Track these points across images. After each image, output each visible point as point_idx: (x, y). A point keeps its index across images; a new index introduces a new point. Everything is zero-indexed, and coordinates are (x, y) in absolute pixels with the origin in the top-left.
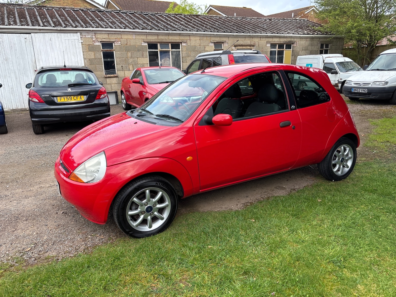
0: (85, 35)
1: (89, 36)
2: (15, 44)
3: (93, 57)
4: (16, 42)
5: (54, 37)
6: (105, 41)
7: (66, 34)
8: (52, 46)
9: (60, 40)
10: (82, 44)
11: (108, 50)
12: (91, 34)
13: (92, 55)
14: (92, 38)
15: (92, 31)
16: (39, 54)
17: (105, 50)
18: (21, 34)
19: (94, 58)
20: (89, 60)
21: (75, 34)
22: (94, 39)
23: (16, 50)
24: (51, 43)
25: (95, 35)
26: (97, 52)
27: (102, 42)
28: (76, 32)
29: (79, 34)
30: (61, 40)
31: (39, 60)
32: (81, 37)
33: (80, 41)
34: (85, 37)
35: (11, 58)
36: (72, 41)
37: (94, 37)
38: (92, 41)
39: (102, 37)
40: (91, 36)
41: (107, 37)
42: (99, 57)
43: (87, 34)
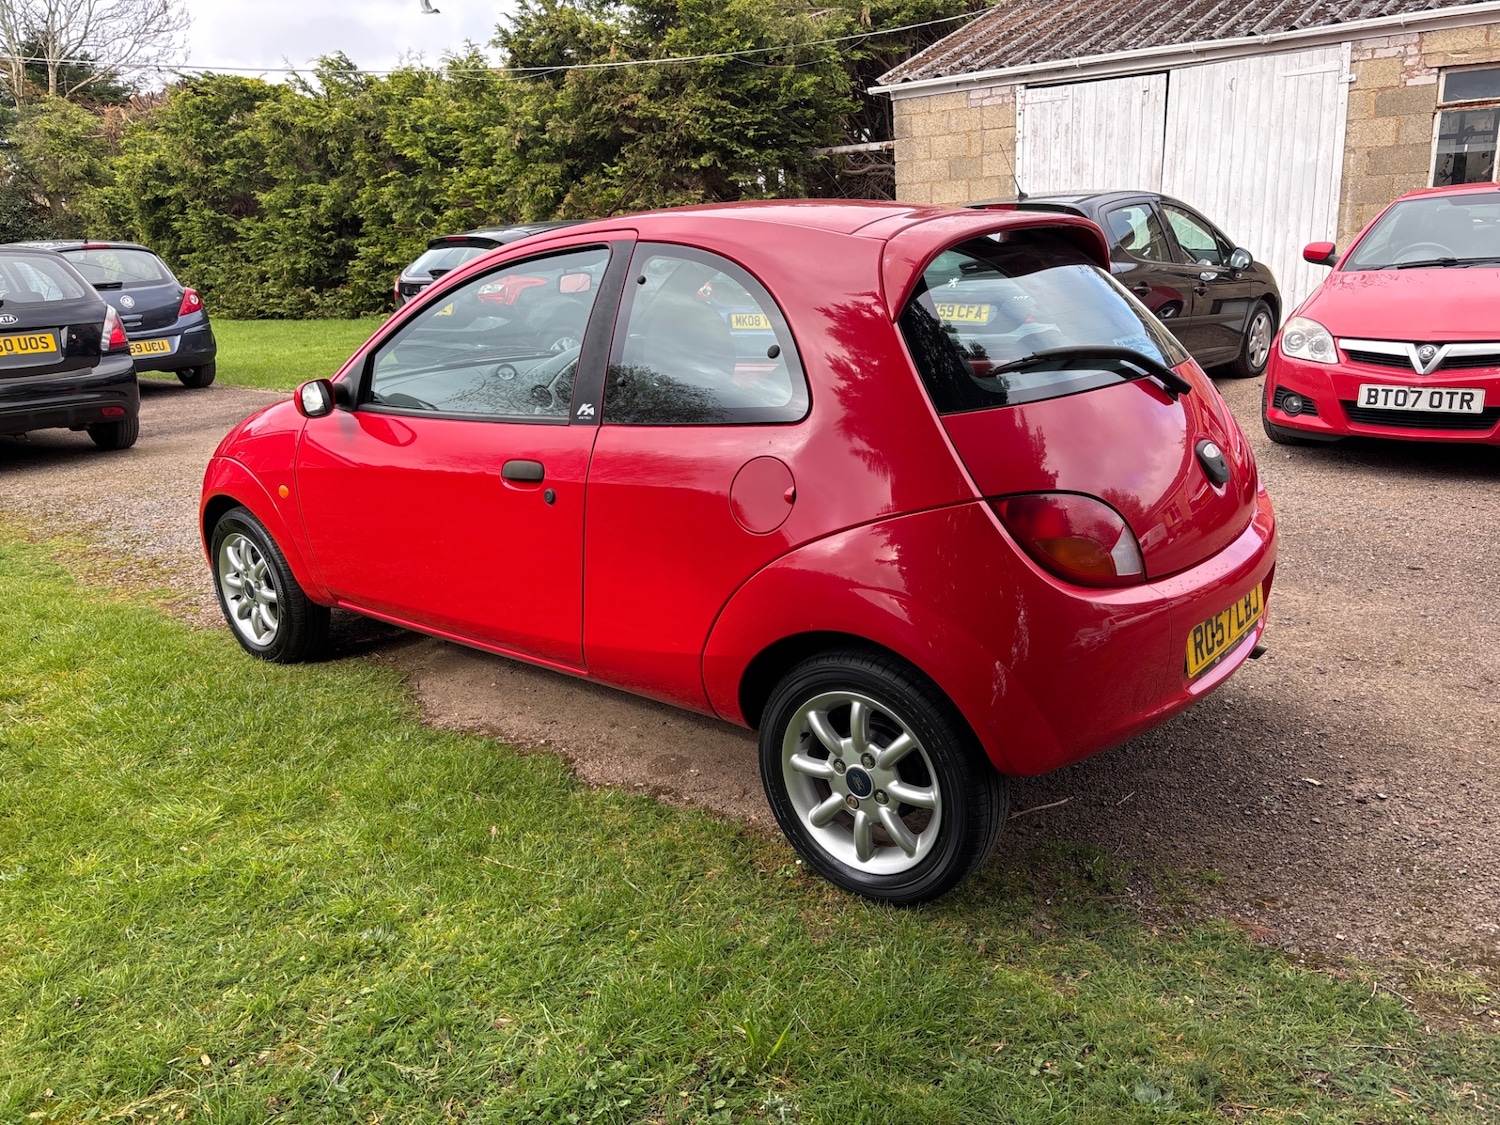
0: (1373, 51)
1: (1393, 52)
2: (1110, 116)
3: (1388, 140)
4: (1116, 108)
5: (1246, 72)
6: (1462, 63)
7: (1295, 57)
8: (1230, 108)
9: (1264, 81)
10: (1354, 86)
11: (1471, 104)
12: (1402, 40)
13: (1384, 132)
14: (1404, 57)
15: (1408, 25)
16: (1180, 146)
17: (1456, 105)
18: (1136, 78)
19: (1391, 144)
20: (1369, 154)
21: (1331, 50)
22: (1409, 62)
23: (1110, 136)
24: (1231, 99)
25: (1422, 40)
26: (1412, 117)
27: (1449, 72)
28: (1336, 39)
29: (1347, 47)
30: (1271, 82)
31: (1174, 166)
32: (1356, 58)
33: (1346, 77)
34: (1372, 59)
35: (1091, 164)
36: (1312, 82)
37: (1412, 50)
38: (1399, 70)
39: (1451, 48)
40: (1402, 49)
41: (1481, 42)
42: (1419, 138)
43: (1384, 42)
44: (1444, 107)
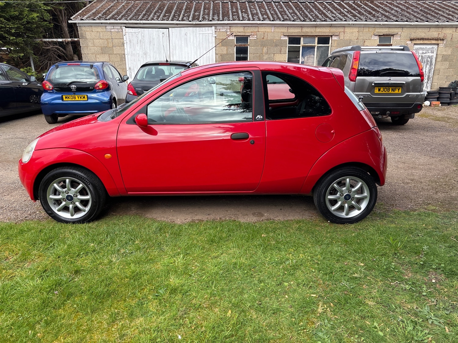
0: (220, 29)
1: (224, 30)
2: (153, 39)
3: (225, 52)
4: (155, 37)
5: (189, 31)
6: (240, 35)
7: (201, 28)
8: (186, 40)
9: (194, 34)
10: (216, 38)
11: (242, 45)
12: (226, 28)
13: (224, 50)
14: (227, 32)
15: (227, 24)
16: (174, 49)
17: (239, 45)
18: (160, 29)
19: (226, 53)
20: (221, 55)
21: (210, 28)
22: (228, 33)
23: (154, 45)
24: (186, 38)
25: (230, 28)
26: (230, 47)
27: (237, 37)
28: (211, 25)
29: (213, 28)
30: (196, 34)
31: (173, 55)
32: (216, 31)
33: (214, 35)
34: (220, 31)
35: (149, 52)
36: (206, 36)
37: (228, 30)
38: (226, 35)
39: (237, 31)
40: (226, 30)
41: (243, 30)
42: (232, 52)
43: (222, 28)
44: (236, 45)
